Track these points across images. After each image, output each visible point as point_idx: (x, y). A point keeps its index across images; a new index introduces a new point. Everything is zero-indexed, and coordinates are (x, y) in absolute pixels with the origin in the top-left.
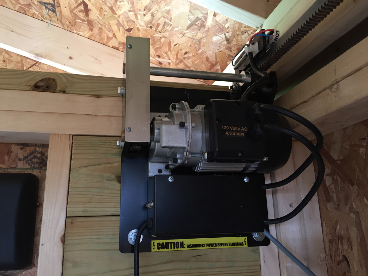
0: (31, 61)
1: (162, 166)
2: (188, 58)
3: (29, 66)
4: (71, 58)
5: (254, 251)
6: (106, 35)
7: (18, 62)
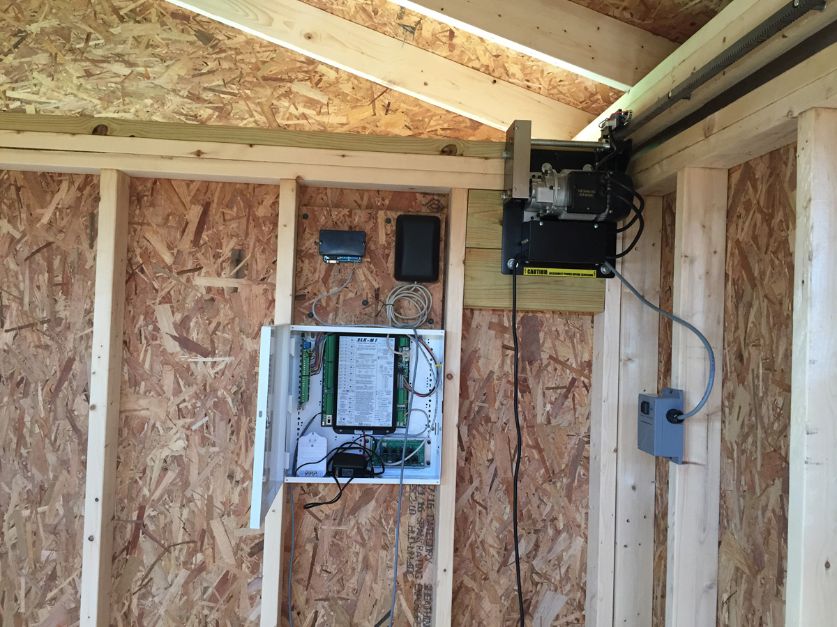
0: (381, 88)
1: (534, 214)
2: (564, 86)
3: (380, 94)
4: (426, 84)
5: (601, 281)
6: (467, 57)
7: (368, 90)
